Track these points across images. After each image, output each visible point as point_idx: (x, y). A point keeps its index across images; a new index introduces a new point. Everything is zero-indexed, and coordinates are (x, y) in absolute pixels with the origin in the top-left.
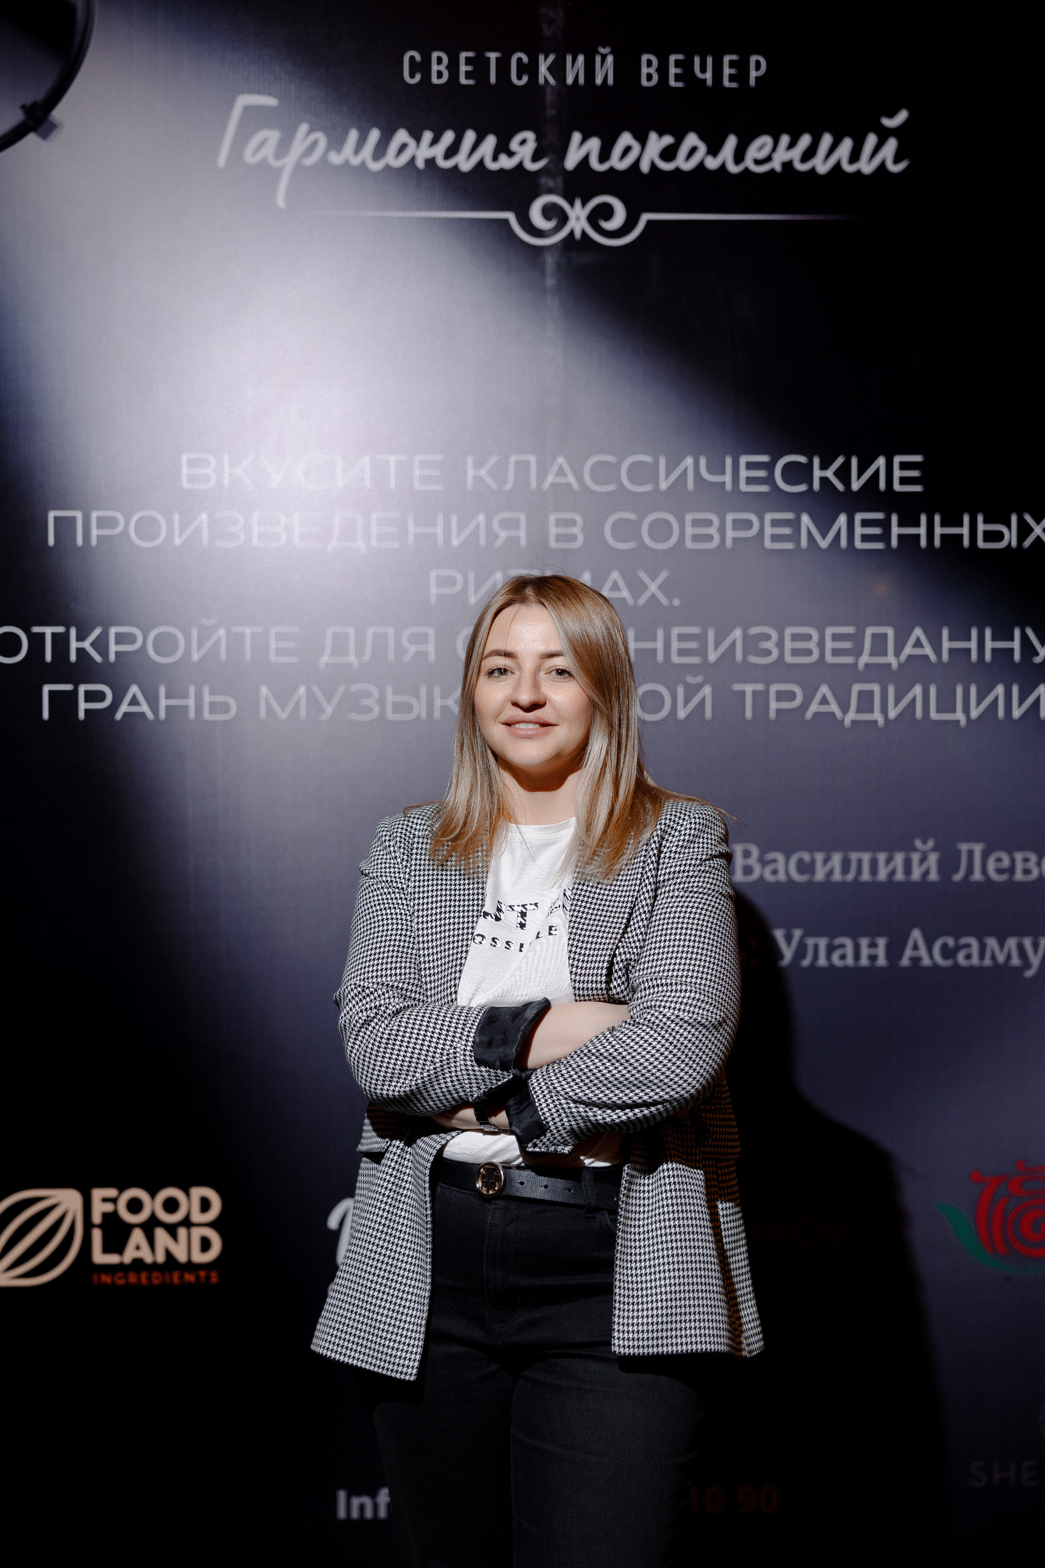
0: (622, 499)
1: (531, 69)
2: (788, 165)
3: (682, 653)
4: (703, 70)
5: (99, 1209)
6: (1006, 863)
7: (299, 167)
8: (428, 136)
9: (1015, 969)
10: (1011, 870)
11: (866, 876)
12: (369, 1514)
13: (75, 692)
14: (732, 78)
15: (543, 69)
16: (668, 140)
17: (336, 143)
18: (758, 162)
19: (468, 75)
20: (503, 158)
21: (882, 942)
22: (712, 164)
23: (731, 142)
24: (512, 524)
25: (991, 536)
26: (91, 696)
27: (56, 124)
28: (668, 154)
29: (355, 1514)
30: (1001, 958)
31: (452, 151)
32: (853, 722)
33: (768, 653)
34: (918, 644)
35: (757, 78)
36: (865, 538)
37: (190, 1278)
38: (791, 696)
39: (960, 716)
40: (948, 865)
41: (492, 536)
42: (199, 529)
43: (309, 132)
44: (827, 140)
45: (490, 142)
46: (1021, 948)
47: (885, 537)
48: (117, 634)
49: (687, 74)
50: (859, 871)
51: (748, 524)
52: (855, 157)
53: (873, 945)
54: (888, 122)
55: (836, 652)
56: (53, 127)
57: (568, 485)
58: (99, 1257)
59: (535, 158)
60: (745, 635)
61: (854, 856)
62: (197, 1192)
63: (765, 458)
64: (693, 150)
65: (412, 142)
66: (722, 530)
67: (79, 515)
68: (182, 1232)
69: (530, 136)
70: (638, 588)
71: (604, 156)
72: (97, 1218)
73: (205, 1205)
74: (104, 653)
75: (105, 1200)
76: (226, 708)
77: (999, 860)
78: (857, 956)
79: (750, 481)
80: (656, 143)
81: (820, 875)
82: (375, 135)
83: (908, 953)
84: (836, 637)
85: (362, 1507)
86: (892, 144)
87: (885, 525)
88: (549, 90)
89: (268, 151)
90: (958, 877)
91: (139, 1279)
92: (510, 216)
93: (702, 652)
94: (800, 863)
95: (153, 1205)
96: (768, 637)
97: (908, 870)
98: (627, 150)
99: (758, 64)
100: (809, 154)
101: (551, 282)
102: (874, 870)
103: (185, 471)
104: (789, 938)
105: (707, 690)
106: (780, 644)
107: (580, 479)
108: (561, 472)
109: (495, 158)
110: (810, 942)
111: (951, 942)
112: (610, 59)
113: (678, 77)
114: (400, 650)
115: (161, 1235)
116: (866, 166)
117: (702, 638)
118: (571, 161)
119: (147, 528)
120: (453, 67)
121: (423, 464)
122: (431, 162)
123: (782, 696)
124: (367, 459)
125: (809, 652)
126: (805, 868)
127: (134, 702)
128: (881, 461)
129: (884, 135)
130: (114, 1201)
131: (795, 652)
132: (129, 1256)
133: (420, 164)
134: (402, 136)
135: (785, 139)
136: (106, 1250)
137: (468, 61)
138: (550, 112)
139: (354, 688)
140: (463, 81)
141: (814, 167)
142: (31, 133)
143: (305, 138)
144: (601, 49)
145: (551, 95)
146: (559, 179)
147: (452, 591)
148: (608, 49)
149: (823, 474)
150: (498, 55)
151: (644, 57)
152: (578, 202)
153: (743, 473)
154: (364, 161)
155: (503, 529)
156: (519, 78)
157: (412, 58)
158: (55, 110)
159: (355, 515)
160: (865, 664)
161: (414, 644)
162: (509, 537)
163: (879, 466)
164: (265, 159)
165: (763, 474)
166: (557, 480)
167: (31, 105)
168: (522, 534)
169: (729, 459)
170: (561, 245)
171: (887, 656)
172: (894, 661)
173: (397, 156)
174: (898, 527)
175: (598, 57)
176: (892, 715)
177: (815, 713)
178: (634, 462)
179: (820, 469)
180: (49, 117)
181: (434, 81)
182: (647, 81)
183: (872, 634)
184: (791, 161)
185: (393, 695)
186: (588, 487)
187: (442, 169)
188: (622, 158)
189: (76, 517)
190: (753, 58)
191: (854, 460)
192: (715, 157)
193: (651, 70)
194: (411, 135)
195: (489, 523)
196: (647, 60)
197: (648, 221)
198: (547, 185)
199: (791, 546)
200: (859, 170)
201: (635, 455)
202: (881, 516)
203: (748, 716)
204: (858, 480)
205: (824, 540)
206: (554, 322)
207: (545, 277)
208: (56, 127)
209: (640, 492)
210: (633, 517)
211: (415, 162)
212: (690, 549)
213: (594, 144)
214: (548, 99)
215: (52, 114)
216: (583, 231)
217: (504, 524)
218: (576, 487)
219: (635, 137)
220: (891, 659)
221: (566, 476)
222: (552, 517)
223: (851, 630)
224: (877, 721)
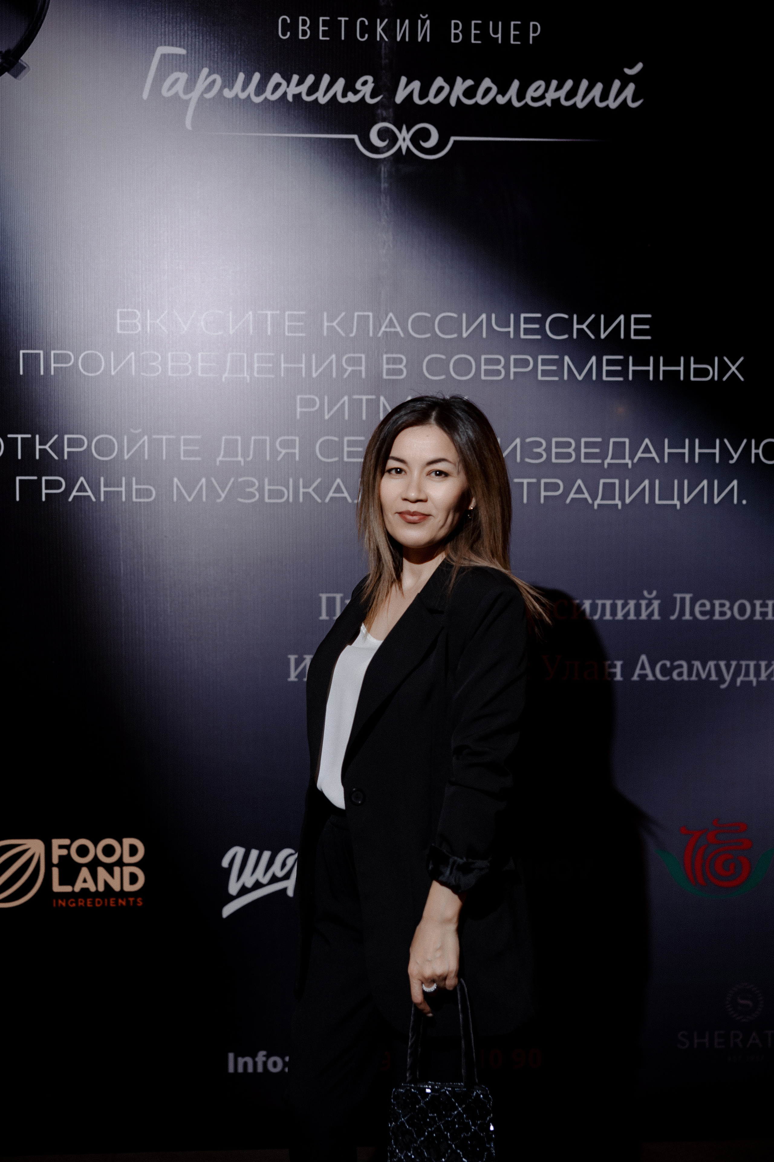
0: (435, 343)
1: (371, 30)
2: (556, 102)
4: (496, 32)
5: (57, 853)
6: (708, 607)
7: (201, 99)
8: (295, 78)
9: (714, 682)
10: (712, 612)
11: (608, 617)
12: (250, 1069)
13: (39, 481)
14: (516, 38)
15: (379, 30)
16: (470, 82)
17: (229, 83)
18: (534, 99)
20: (350, 94)
21: (619, 663)
22: (501, 100)
23: (516, 84)
24: (357, 362)
25: (699, 373)
26: (50, 485)
27: (25, 66)
28: (470, 93)
29: (240, 1070)
30: (704, 676)
31: (313, 89)
32: (599, 505)
33: (540, 456)
34: (647, 450)
35: (533, 37)
36: (609, 373)
37: (122, 902)
38: (556, 487)
39: (676, 502)
40: (666, 608)
41: (341, 370)
42: (129, 363)
43: (209, 75)
44: (584, 83)
45: (341, 82)
46: (718, 668)
47: (624, 373)
48: (69, 439)
49: (483, 35)
50: (603, 613)
51: (526, 363)
52: (604, 97)
53: (612, 666)
54: (627, 71)
55: (587, 456)
56: (23, 68)
57: (397, 333)
58: (57, 888)
59: (373, 95)
60: (523, 442)
61: (600, 602)
62: (127, 842)
63: (539, 315)
64: (488, 90)
65: (284, 83)
66: (507, 367)
67: (41, 352)
68: (117, 870)
69: (370, 79)
71: (423, 94)
72: (55, 860)
73: (133, 851)
74: (60, 453)
75: (61, 847)
76: (148, 494)
77: (703, 605)
79: (527, 331)
80: (461, 85)
82: (257, 77)
83: (638, 671)
84: (588, 445)
85: (245, 1064)
86: (631, 87)
87: (624, 364)
88: (383, 44)
89: (180, 87)
90: (673, 618)
91: (86, 903)
92: (355, 137)
94: (561, 607)
95: (95, 851)
96: (540, 445)
97: (638, 612)
98: (440, 89)
99: (535, 27)
100: (571, 94)
101: (384, 185)
102: (614, 612)
103: (118, 321)
104: (552, 661)
106: (548, 450)
107: (405, 329)
108: (391, 324)
109: (344, 95)
110: (568, 663)
111: (668, 664)
112: (428, 22)
113: (477, 37)
114: (275, 453)
115: (102, 872)
116: (612, 104)
118: (400, 98)
119: (91, 363)
120: (314, 28)
121: (292, 318)
122: (297, 97)
123: (549, 487)
124: (251, 313)
125: (569, 456)
126: (565, 610)
127: (82, 489)
128: (622, 317)
129: (625, 81)
130: (68, 847)
131: (558, 456)
132: (79, 886)
133: (290, 98)
134: (276, 78)
135: (554, 83)
136: (61, 883)
137: (325, 23)
138: (385, 61)
139: (240, 480)
140: (321, 38)
141: (575, 104)
142: (6, 73)
143: (206, 79)
144: (421, 16)
145: (385, 49)
146: (391, 110)
147: (312, 410)
148: (427, 16)
149: (580, 326)
150: (347, 19)
151: (453, 22)
152: (404, 127)
153: (523, 326)
154: (249, 96)
155: (349, 365)
156: (362, 36)
157: (284, 20)
158: (23, 56)
159: (242, 354)
160: (609, 464)
161: (284, 448)
162: (353, 371)
163: (620, 322)
164: (177, 94)
165: (537, 326)
166: (388, 330)
167: (6, 52)
168: (363, 368)
169: (512, 316)
170: (392, 158)
171: (624, 458)
172: (630, 462)
173: (273, 92)
174: (634, 365)
175: (419, 21)
176: (628, 501)
177: (573, 499)
178: (444, 317)
179: (578, 323)
180: (20, 61)
181: (300, 37)
182: (455, 39)
183: (614, 443)
184: (559, 99)
185: (269, 485)
186: (411, 335)
187: (306, 102)
188: (436, 95)
189: (39, 354)
190: (532, 23)
191: (602, 317)
192: (503, 95)
193: (458, 31)
194: (283, 77)
195: (339, 360)
196: (455, 24)
197: (455, 142)
198: (382, 114)
199: (556, 379)
200: (607, 106)
201: (445, 312)
202: (621, 357)
203: (525, 501)
204: (605, 331)
205: (580, 374)
206: (387, 214)
207: (380, 183)
208: (25, 68)
209: (448, 339)
210: (443, 357)
211: (286, 96)
212: (484, 381)
213: (416, 85)
214: (383, 51)
215: (21, 58)
216: (408, 148)
217: (349, 361)
218: (402, 335)
219: (446, 81)
220: (627, 461)
221: (395, 327)
222: (385, 356)
223: (599, 440)
224: (617, 505)
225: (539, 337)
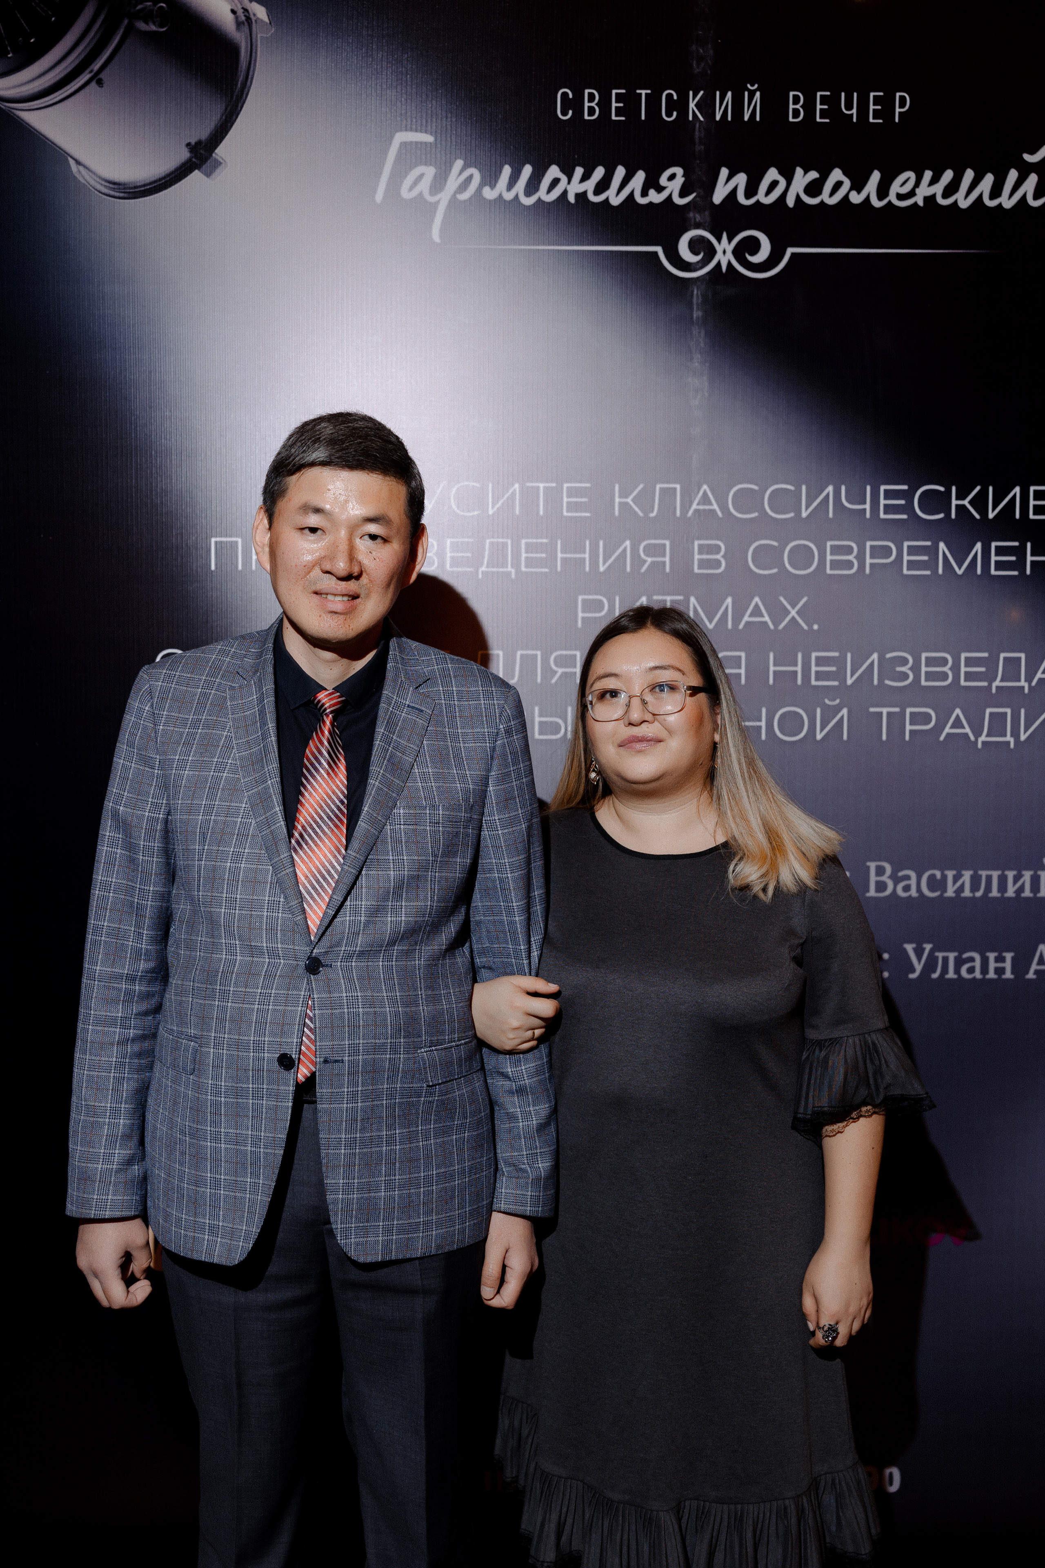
0: (765, 525)
1: (681, 106)
2: (930, 200)
3: (819, 676)
4: (849, 107)
7: (453, 199)
8: (579, 171)
11: (995, 893)
14: (876, 114)
15: (692, 105)
16: (813, 175)
17: (491, 179)
18: (900, 197)
19: (619, 112)
20: (652, 192)
21: (1009, 956)
22: (856, 198)
23: (876, 176)
24: (658, 550)
27: (222, 161)
28: (814, 189)
31: (603, 186)
32: (983, 743)
33: (905, 676)
35: (900, 113)
36: (1000, 565)
38: (926, 718)
41: (638, 562)
43: (464, 169)
44: (969, 175)
45: (640, 177)
47: (1020, 564)
49: (833, 111)
50: (988, 888)
51: (887, 552)
52: (996, 192)
53: (1000, 959)
54: (1027, 157)
55: (969, 676)
56: (217, 164)
57: (714, 511)
59: (682, 195)
60: (881, 658)
61: (984, 873)
63: (905, 487)
64: (838, 185)
65: (564, 179)
66: (861, 558)
67: (240, 540)
69: (679, 171)
70: (778, 613)
71: (751, 191)
78: (985, 969)
79: (888, 509)
80: (802, 179)
81: (950, 892)
82: (527, 170)
83: (1035, 966)
84: (969, 662)
86: (1033, 179)
87: (1020, 552)
88: (697, 125)
89: (424, 186)
92: (659, 249)
93: (840, 676)
94: (932, 879)
96: (904, 661)
97: (1035, 887)
98: (774, 184)
99: (902, 99)
100: (951, 189)
101: (697, 314)
102: (1003, 887)
104: (919, 952)
105: (845, 711)
106: (916, 669)
107: (723, 506)
108: (705, 500)
109: (644, 194)
110: (940, 955)
112: (758, 94)
113: (823, 113)
116: (1007, 202)
117: (840, 662)
118: (718, 197)
120: (605, 104)
121: (571, 492)
122: (582, 197)
123: (917, 718)
124: (517, 486)
125: (944, 676)
126: (936, 884)
128: (1017, 490)
129: (1025, 171)
131: (929, 676)
133: (571, 199)
134: (554, 171)
135: (928, 175)
137: (619, 98)
138: (699, 148)
140: (614, 118)
141: (956, 202)
142: (196, 171)
143: (460, 174)
144: (749, 86)
145: (700, 131)
146: (707, 213)
147: (598, 615)
148: (756, 86)
149: (960, 502)
150: (649, 91)
151: (791, 94)
152: (725, 236)
153: (882, 502)
154: (517, 196)
155: (647, 555)
156: (669, 115)
157: (565, 95)
158: (218, 148)
159: (504, 540)
160: (997, 687)
161: (561, 666)
162: (653, 563)
163: (1015, 495)
164: (421, 194)
165: (903, 502)
166: (701, 507)
167: (196, 143)
168: (667, 559)
169: (868, 488)
170: (708, 278)
171: (1019, 680)
172: (1026, 685)
173: (549, 191)
174: (1032, 555)
175: (746, 93)
176: (1023, 737)
177: (948, 735)
178: (777, 490)
179: (957, 498)
180: (214, 155)
181: (586, 117)
182: (794, 117)
183: (1005, 659)
184: (934, 196)
185: (541, 715)
186: (731, 514)
187: (593, 203)
188: (768, 193)
189: (237, 542)
190: (898, 94)
191: (991, 489)
192: (859, 192)
193: (798, 107)
194: (563, 171)
195: (635, 549)
196: (794, 96)
197: (793, 255)
198: (695, 219)
199: (928, 573)
200: (1000, 205)
201: (777, 483)
202: (1016, 544)
203: (884, 738)
204: (993, 510)
205: (960, 568)
206: (700, 353)
207: (691, 309)
208: (221, 163)
209: (782, 520)
210: (775, 544)
211: (567, 196)
212: (830, 575)
213: (741, 179)
214: (697, 133)
215: (216, 151)
216: (729, 264)
217: (648, 550)
218: (720, 514)
219: (781, 173)
220: (1023, 683)
221: (710, 503)
222: (696, 543)
223: (986, 655)
224: (1008, 743)
225: (905, 517)
